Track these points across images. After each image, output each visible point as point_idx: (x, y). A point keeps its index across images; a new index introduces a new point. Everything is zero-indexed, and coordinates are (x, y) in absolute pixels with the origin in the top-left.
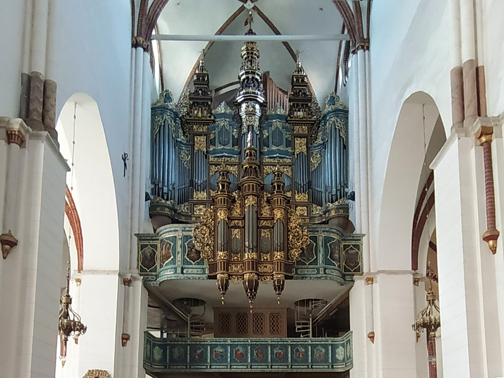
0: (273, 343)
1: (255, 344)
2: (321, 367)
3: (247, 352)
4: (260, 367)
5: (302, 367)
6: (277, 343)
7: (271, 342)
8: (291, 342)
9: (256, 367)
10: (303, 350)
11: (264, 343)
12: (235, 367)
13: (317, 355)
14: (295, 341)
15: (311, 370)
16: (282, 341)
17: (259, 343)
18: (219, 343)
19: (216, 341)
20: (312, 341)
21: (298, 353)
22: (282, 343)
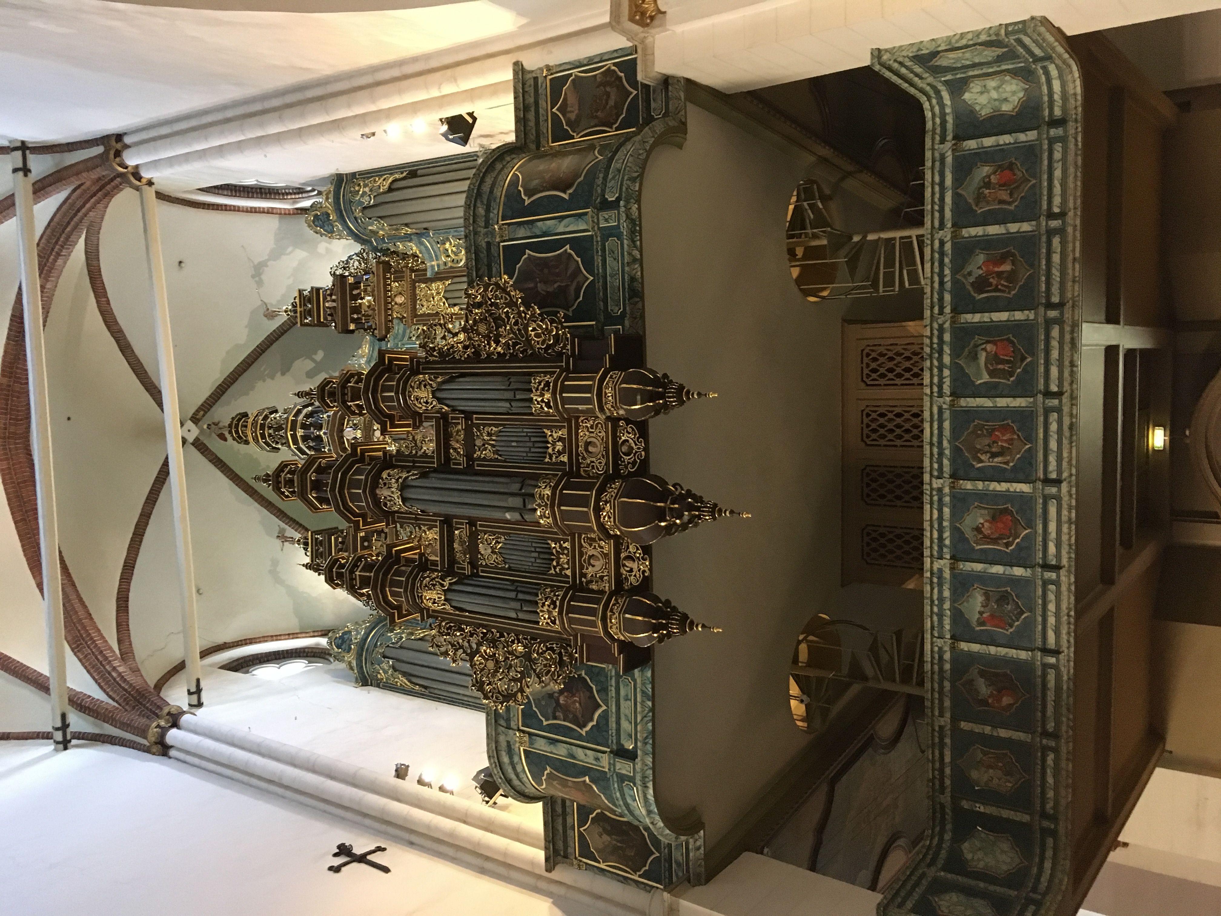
0: (946, 389)
1: (953, 461)
2: (1058, 173)
3: (983, 497)
4: (1053, 445)
5: (1056, 258)
6: (946, 372)
7: (941, 395)
8: (941, 312)
9: (1052, 459)
10: (981, 258)
11: (947, 425)
12: (1052, 548)
13: (1004, 195)
14: (941, 299)
15: (1074, 219)
16: (941, 352)
17: (945, 444)
18: (947, 605)
19: (941, 616)
20: (942, 226)
21: (994, 281)
22: (947, 349)
